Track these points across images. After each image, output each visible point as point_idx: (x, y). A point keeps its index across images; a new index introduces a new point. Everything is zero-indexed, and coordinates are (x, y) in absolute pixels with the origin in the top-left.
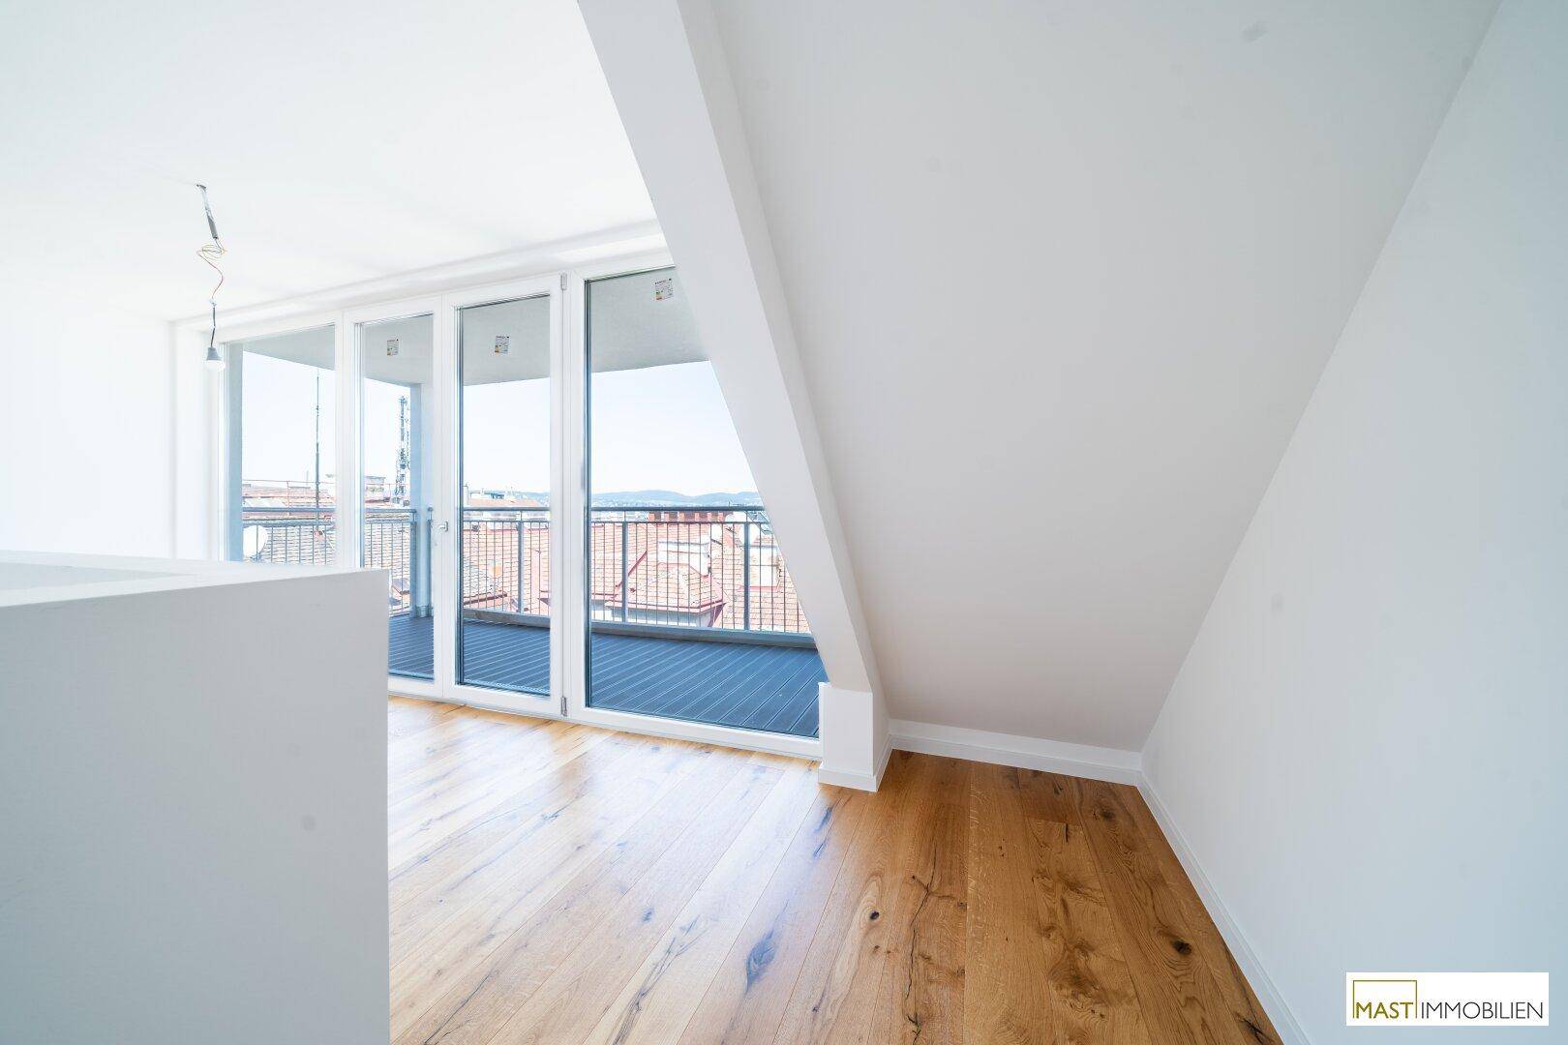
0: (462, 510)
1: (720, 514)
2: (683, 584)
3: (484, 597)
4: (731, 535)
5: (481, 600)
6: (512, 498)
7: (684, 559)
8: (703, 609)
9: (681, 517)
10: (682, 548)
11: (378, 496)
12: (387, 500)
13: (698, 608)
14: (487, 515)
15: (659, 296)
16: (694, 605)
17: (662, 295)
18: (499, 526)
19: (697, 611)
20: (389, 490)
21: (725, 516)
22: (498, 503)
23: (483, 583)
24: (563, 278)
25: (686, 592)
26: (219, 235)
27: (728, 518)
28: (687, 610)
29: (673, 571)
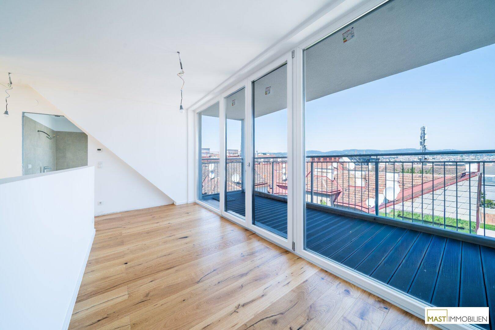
0: (254, 158)
1: (337, 158)
2: (324, 183)
3: (261, 184)
4: (342, 166)
5: (261, 185)
6: (269, 155)
7: (325, 174)
8: (333, 193)
9: (322, 160)
10: (323, 170)
11: (237, 155)
12: (238, 156)
13: (330, 192)
14: (262, 160)
15: (345, 40)
16: (329, 191)
17: (347, 39)
18: (266, 163)
19: (331, 194)
20: (239, 153)
21: (339, 159)
22: (265, 156)
23: (261, 180)
24: (293, 53)
25: (326, 186)
26: (183, 67)
27: (341, 160)
28: (326, 193)
29: (320, 179)
